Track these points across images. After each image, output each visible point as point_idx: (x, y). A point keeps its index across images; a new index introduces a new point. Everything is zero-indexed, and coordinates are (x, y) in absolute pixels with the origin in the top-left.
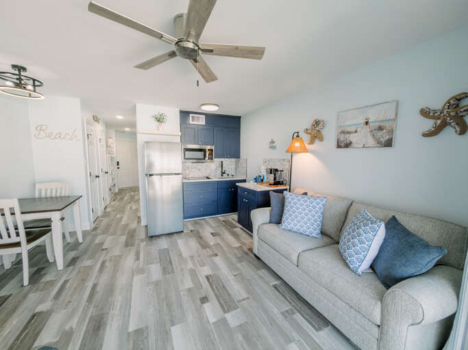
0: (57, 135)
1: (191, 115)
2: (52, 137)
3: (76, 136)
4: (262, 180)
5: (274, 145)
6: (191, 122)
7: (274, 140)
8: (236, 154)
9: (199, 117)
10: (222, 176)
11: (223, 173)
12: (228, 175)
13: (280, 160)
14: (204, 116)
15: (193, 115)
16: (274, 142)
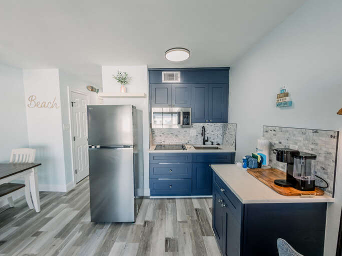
0: (43, 104)
1: (163, 73)
2: (39, 106)
3: (56, 104)
4: (260, 165)
5: (288, 99)
6: (163, 81)
7: (288, 90)
8: (222, 118)
9: (173, 75)
10: (204, 144)
11: (205, 141)
12: (212, 143)
13: (303, 131)
14: (179, 73)
15: (166, 72)
16: (287, 95)
